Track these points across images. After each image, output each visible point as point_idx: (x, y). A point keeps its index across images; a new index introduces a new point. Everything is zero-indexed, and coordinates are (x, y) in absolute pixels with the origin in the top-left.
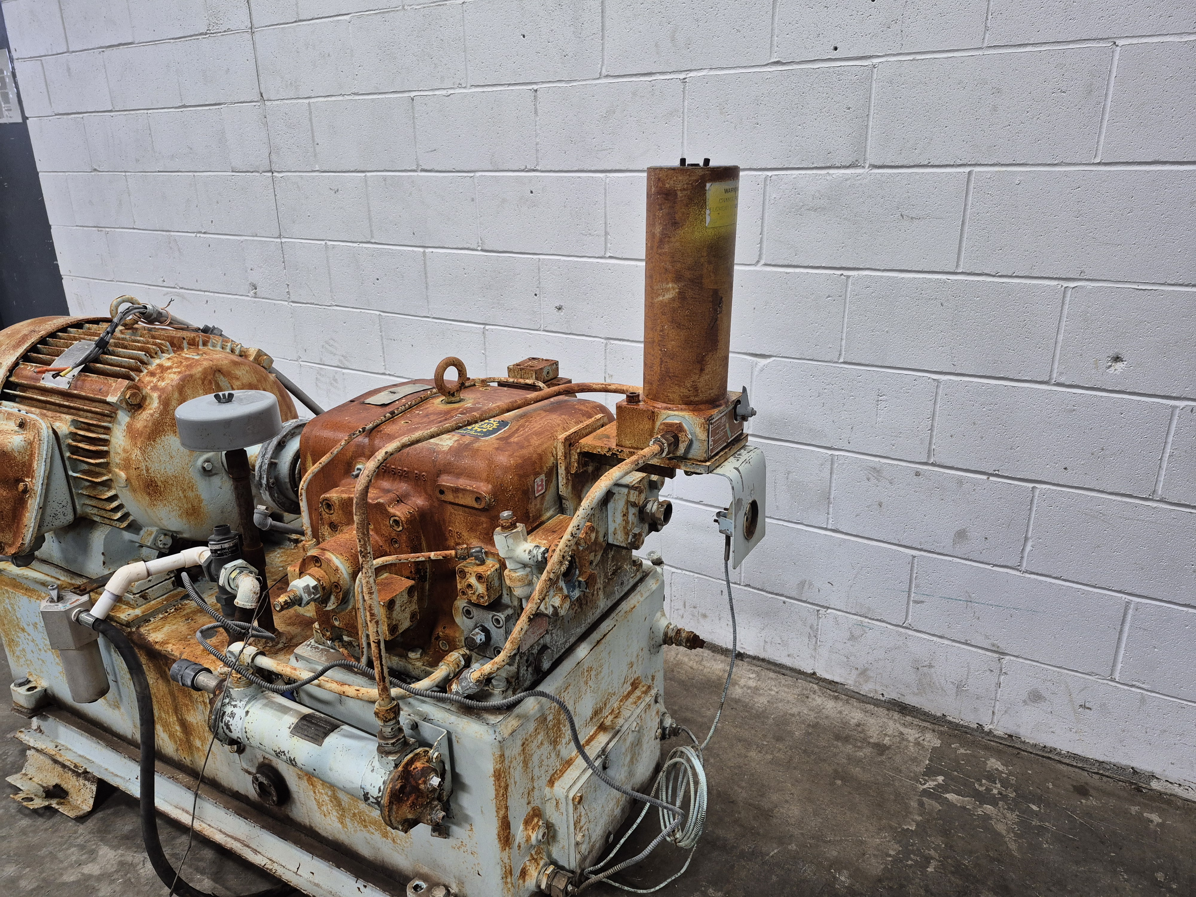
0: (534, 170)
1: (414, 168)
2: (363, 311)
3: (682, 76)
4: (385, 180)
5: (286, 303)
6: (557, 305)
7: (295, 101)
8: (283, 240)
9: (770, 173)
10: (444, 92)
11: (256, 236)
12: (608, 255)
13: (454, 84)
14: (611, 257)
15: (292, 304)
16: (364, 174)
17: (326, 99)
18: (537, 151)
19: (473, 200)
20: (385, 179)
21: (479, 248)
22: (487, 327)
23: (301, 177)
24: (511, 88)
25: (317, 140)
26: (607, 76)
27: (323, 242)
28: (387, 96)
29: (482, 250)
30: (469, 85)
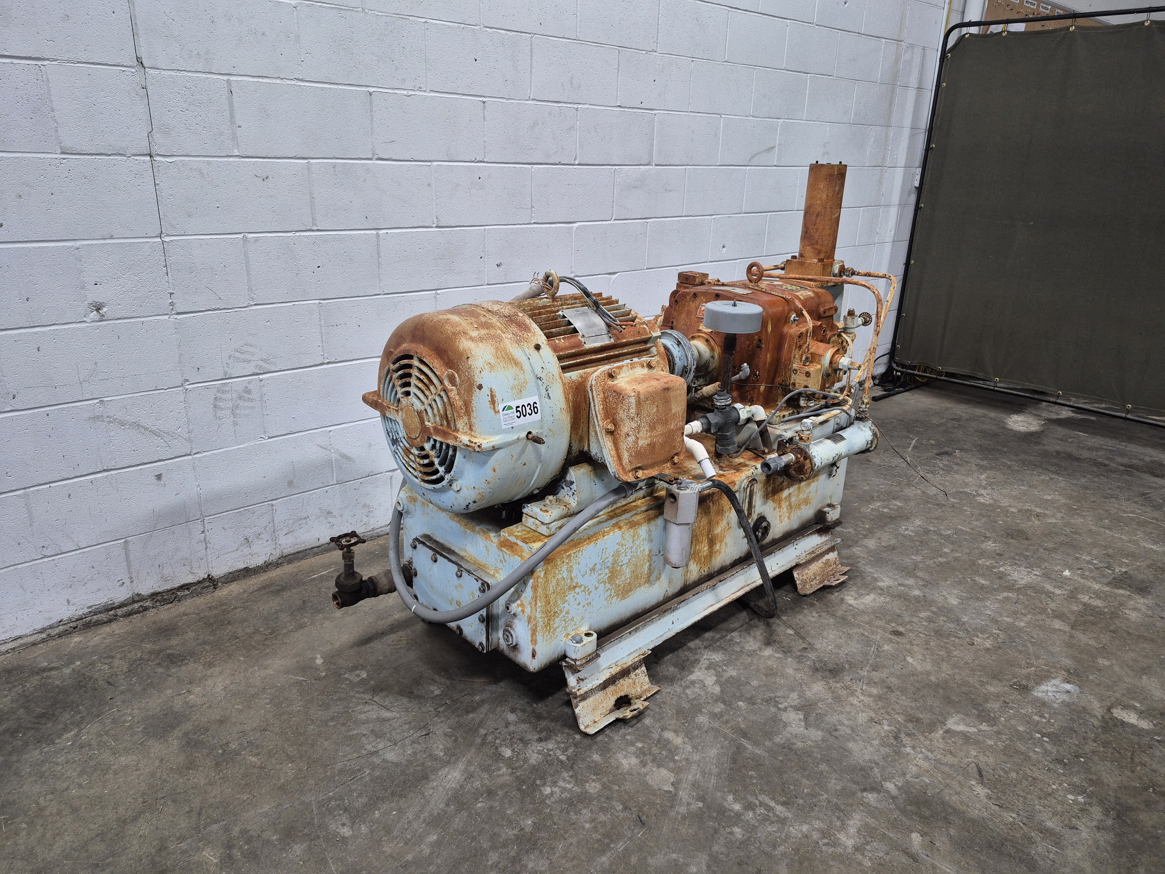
0: (481, 162)
1: (370, 156)
2: (296, 303)
3: (576, 106)
4: (334, 168)
5: (166, 317)
6: (498, 262)
7: (204, 75)
8: (167, 239)
9: (617, 167)
10: (405, 92)
11: (112, 238)
12: (533, 221)
13: (414, 86)
14: (534, 223)
15: (176, 316)
16: (306, 161)
17: (255, 80)
18: (485, 147)
19: (429, 185)
20: (334, 166)
21: (434, 225)
22: (438, 292)
23: (209, 163)
24: (464, 97)
25: (239, 122)
26: (534, 99)
27: (241, 236)
28: (340, 87)
29: (437, 227)
30: (428, 90)
